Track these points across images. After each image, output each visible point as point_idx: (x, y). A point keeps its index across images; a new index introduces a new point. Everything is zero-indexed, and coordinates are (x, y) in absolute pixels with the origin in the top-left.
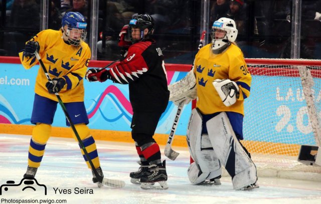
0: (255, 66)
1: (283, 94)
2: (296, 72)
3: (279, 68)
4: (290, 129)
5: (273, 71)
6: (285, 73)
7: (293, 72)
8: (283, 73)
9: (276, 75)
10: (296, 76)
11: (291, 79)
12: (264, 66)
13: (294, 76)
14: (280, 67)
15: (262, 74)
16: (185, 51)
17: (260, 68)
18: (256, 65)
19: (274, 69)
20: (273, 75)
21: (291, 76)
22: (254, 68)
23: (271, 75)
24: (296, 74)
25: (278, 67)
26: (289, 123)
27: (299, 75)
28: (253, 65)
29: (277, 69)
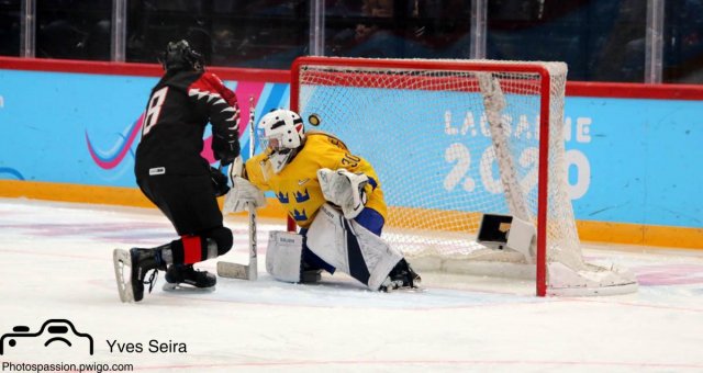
0: (402, 73)
1: (457, 124)
2: (474, 84)
3: (444, 77)
4: (469, 185)
5: (433, 82)
6: (456, 86)
7: (470, 84)
8: (452, 86)
9: (438, 88)
10: (475, 90)
11: (466, 95)
12: (418, 73)
13: (471, 90)
14: (446, 74)
15: (415, 87)
16: (281, 47)
17: (411, 78)
18: (404, 70)
19: (436, 78)
20: (434, 88)
21: (466, 90)
22: (401, 77)
23: (429, 88)
24: (473, 87)
25: (442, 74)
26: (467, 174)
27: (479, 90)
28: (399, 70)
29: (440, 78)
